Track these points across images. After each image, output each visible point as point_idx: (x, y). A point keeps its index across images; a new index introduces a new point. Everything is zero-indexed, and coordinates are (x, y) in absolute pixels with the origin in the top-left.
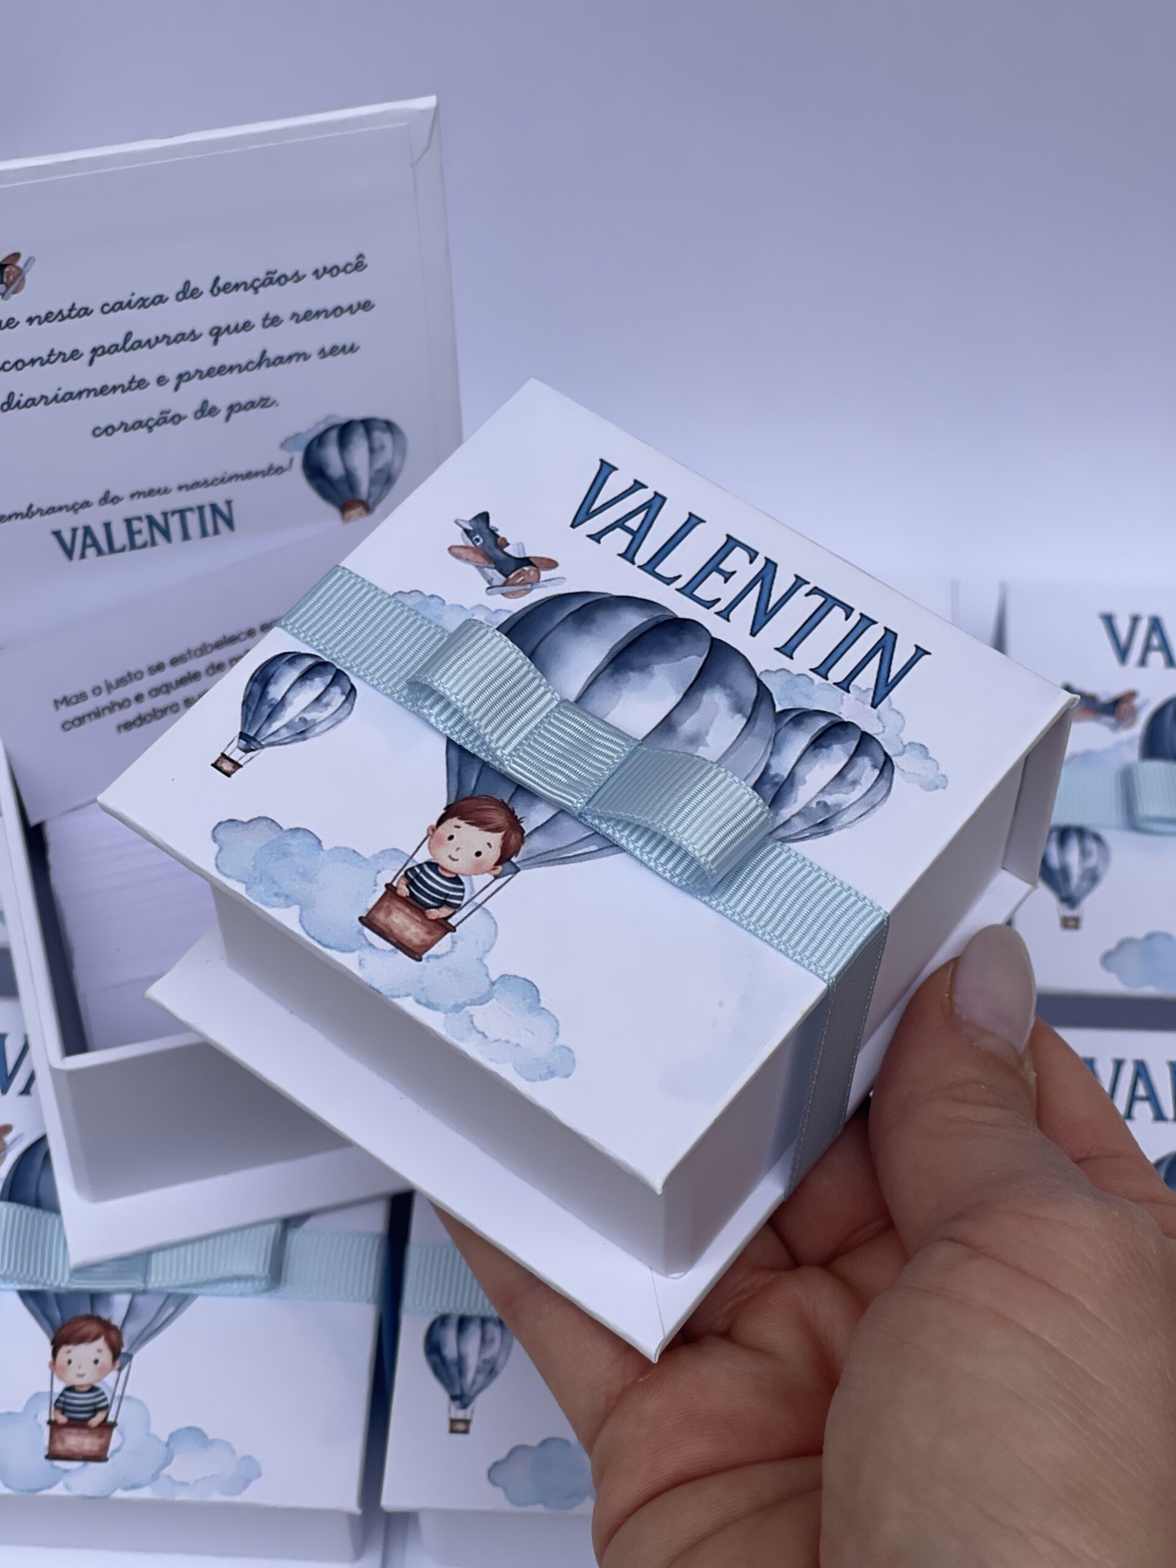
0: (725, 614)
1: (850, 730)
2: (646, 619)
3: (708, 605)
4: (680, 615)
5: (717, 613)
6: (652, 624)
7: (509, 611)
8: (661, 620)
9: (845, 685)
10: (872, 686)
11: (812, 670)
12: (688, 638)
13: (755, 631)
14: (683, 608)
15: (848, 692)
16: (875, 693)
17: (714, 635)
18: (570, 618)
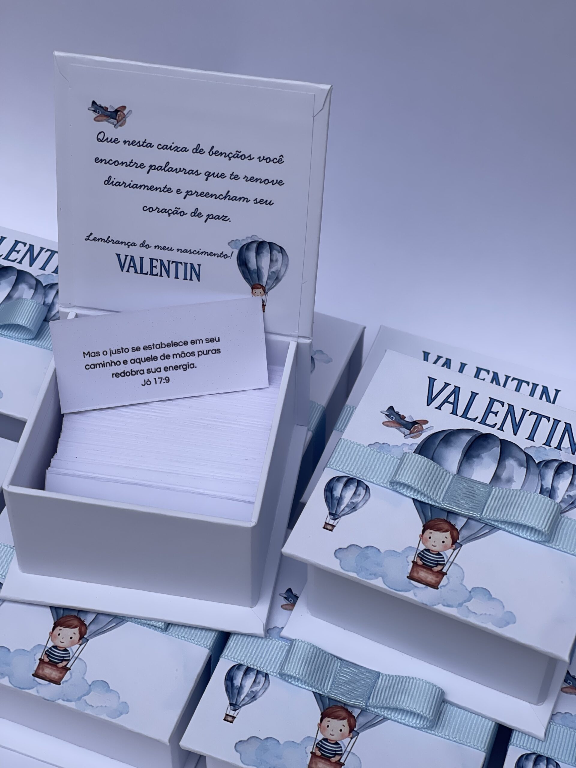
0: (501, 429)
1: (568, 465)
2: (471, 437)
3: (493, 426)
4: (484, 433)
5: (498, 429)
6: (474, 438)
7: (416, 444)
8: (477, 436)
9: (559, 447)
10: (569, 446)
11: (543, 444)
12: (490, 441)
13: (515, 433)
14: (484, 430)
15: (561, 450)
16: (571, 449)
17: (500, 438)
18: (441, 442)
